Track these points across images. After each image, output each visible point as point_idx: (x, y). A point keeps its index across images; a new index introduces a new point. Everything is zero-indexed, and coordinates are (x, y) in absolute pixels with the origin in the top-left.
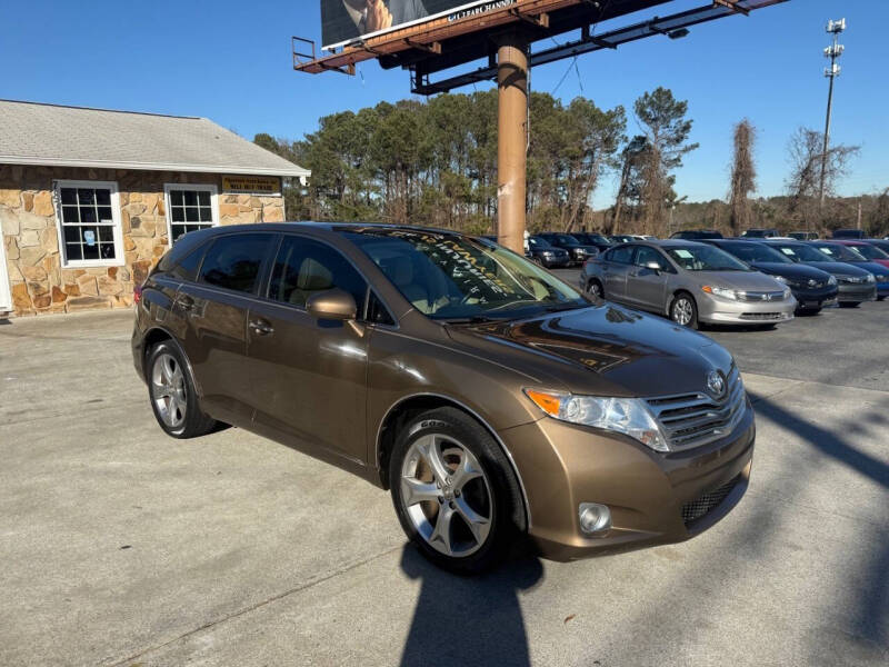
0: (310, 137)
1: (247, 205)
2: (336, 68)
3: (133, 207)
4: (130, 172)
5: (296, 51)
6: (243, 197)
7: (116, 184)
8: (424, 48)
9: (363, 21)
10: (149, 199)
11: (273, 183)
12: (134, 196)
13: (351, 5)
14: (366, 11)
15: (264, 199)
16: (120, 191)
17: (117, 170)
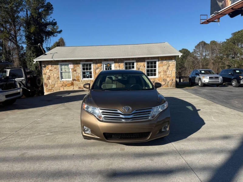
0: (227, 40)
1: (165, 64)
2: (213, 21)
3: (139, 66)
4: (138, 58)
5: (201, 19)
6: (164, 62)
7: (135, 61)
8: (240, 9)
9: (222, 5)
10: (142, 64)
11: (173, 57)
12: (139, 63)
13: (219, 1)
14: (223, 2)
15: (170, 62)
16: (136, 62)
17: (136, 58)
